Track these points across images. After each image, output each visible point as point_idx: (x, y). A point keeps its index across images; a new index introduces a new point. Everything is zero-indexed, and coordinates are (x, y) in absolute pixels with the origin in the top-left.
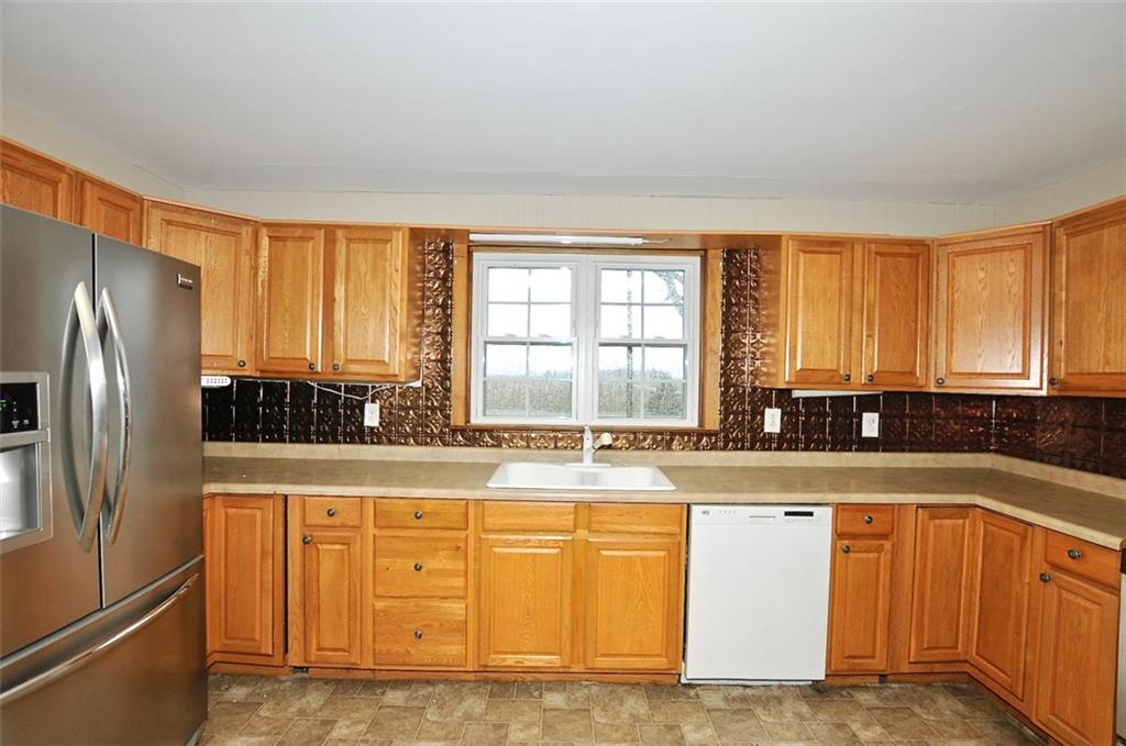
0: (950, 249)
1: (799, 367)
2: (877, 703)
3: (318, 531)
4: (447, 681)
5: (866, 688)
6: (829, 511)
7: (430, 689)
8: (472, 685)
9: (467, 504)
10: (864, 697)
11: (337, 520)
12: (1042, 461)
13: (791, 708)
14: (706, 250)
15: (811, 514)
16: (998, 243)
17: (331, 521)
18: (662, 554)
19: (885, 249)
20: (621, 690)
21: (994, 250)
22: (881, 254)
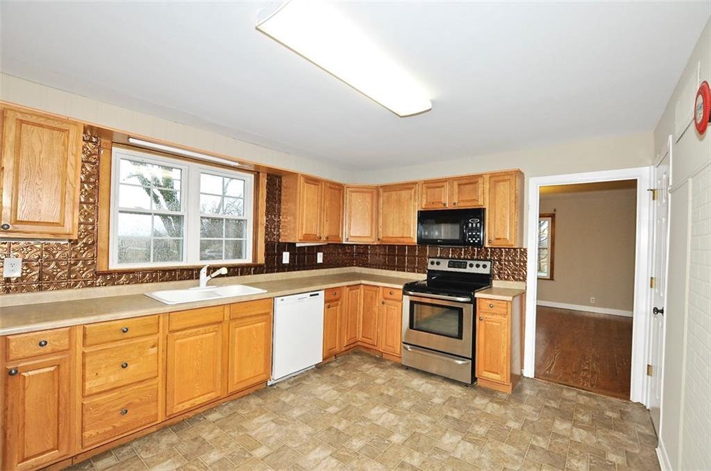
0: (350, 189)
1: (304, 233)
2: (337, 365)
3: (21, 362)
4: (136, 439)
5: (332, 362)
6: (323, 292)
7: (129, 447)
8: (158, 433)
9: (159, 317)
10: (333, 364)
11: (48, 348)
12: (370, 267)
13: (314, 377)
14: (258, 173)
15: (318, 294)
16: (364, 190)
17: (42, 350)
18: (264, 323)
19: (331, 186)
20: (244, 399)
21: (362, 192)
22: (330, 188)
